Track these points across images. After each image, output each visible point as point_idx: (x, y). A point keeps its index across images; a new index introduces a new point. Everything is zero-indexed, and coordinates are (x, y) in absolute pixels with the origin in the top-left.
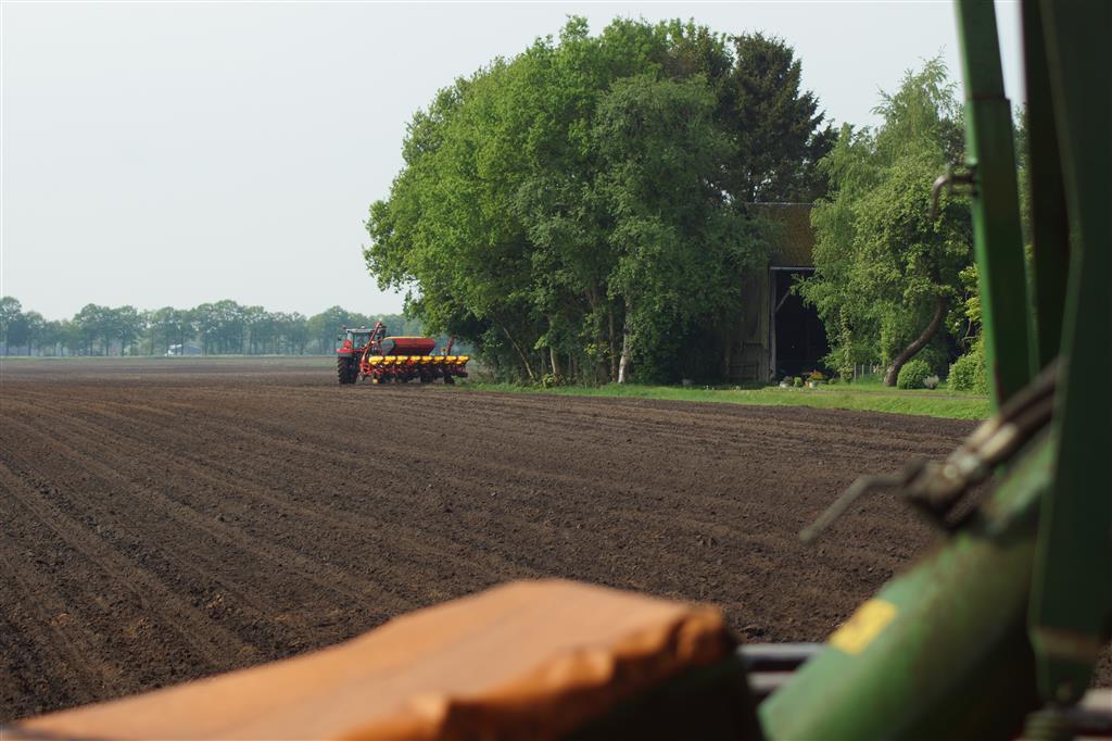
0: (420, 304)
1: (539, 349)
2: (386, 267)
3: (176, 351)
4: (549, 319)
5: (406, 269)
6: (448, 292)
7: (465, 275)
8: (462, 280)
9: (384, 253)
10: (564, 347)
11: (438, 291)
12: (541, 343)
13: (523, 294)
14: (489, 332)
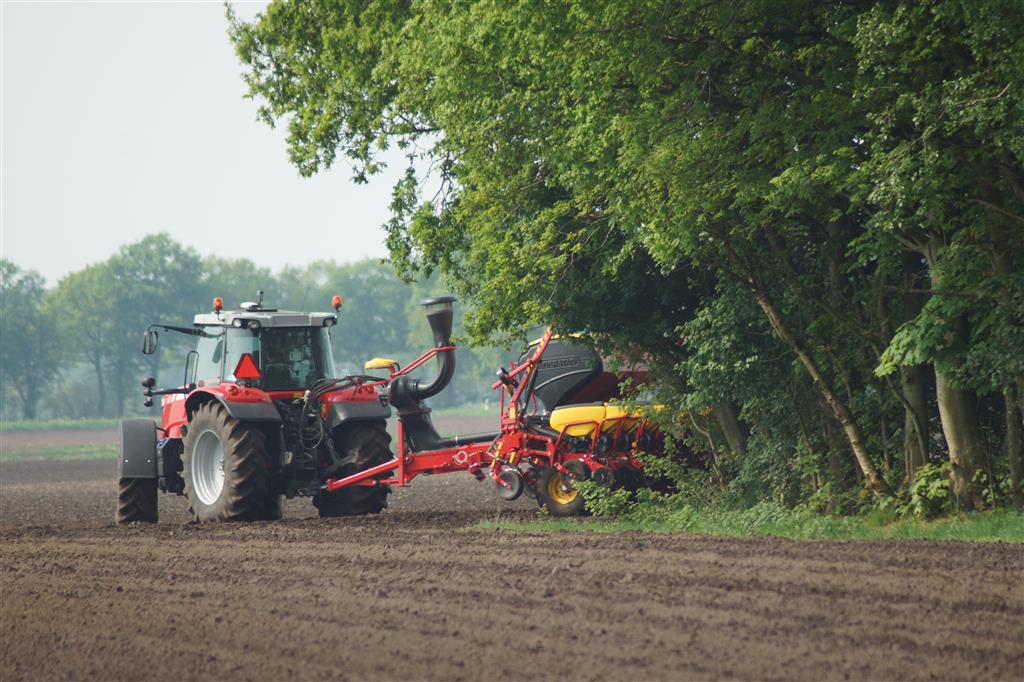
0: (448, 218)
1: (895, 375)
2: (319, 87)
4: (927, 261)
5: (393, 91)
6: (548, 171)
7: (611, 106)
8: (600, 126)
9: (309, 37)
10: (985, 363)
11: (510, 170)
12: (898, 352)
13: (828, 172)
14: (704, 316)
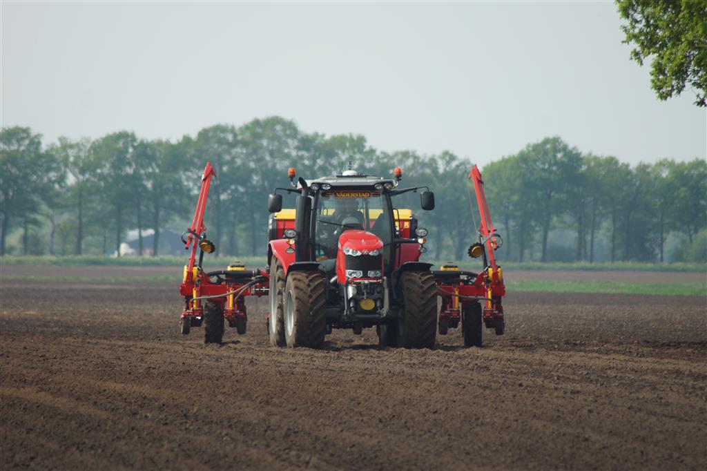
3: (139, 245)
